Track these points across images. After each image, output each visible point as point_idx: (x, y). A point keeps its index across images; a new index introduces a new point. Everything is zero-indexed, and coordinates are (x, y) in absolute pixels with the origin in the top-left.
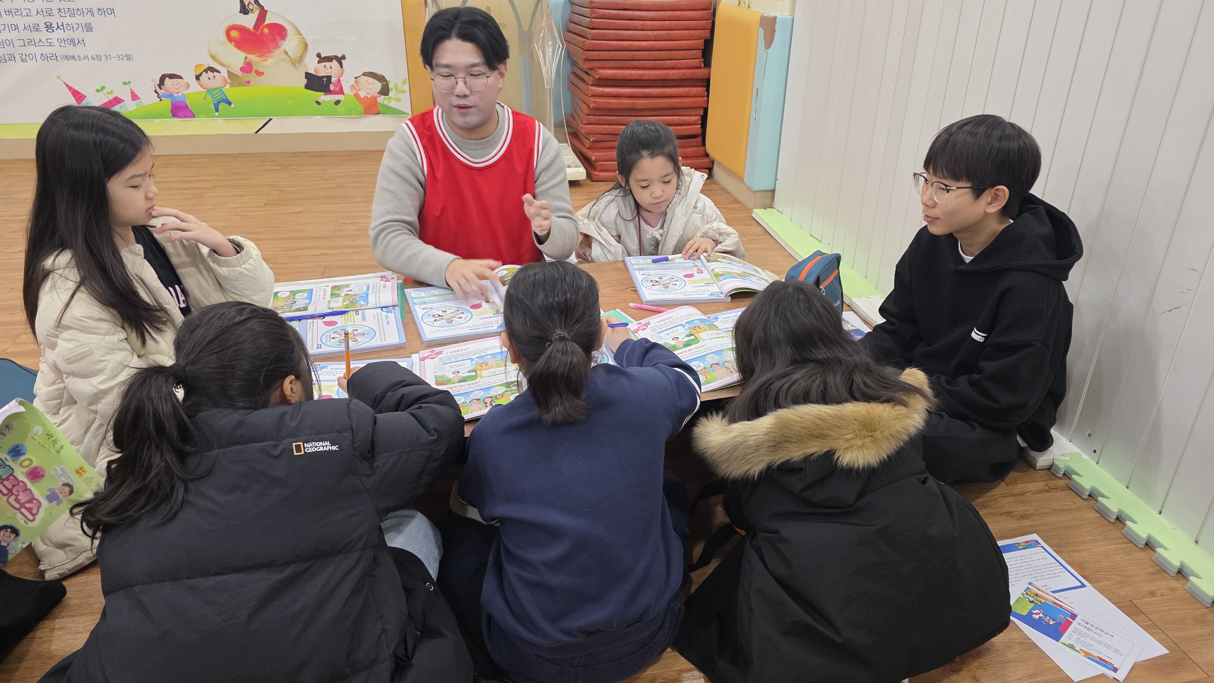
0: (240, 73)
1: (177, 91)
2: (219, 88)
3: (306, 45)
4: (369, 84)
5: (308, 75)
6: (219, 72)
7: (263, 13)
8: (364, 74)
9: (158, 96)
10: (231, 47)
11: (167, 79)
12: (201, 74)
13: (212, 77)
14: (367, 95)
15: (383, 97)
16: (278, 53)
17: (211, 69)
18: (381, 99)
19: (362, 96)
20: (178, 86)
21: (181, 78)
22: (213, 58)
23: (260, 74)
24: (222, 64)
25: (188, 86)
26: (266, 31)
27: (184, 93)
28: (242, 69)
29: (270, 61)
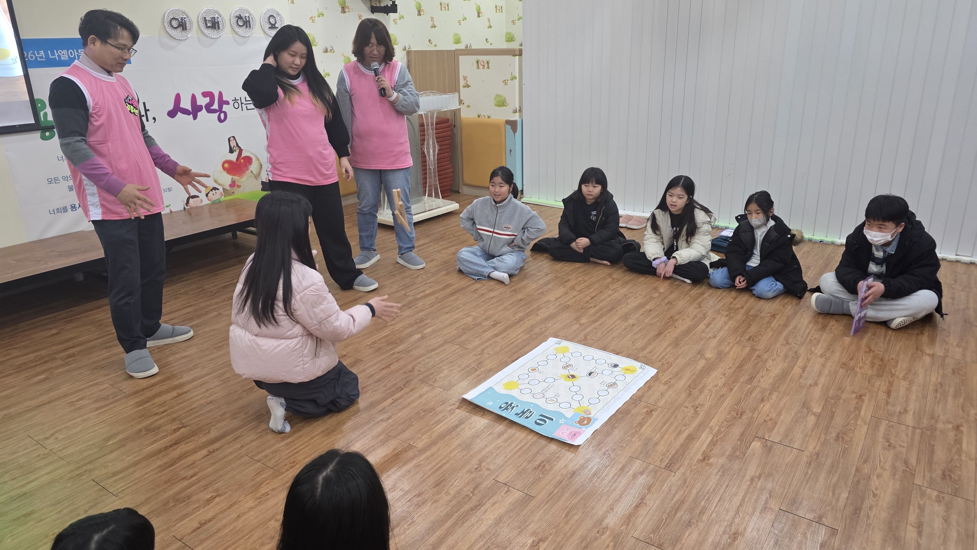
0: (229, 188)
2: (218, 199)
3: (261, 166)
5: (263, 183)
6: (218, 189)
7: (241, 151)
10: (225, 173)
11: (191, 199)
12: (209, 193)
13: (215, 193)
16: (248, 173)
17: (215, 189)
20: (197, 203)
21: (198, 197)
22: (216, 181)
23: (239, 186)
24: (220, 185)
25: (202, 201)
26: (242, 161)
28: (230, 186)
29: (244, 178)
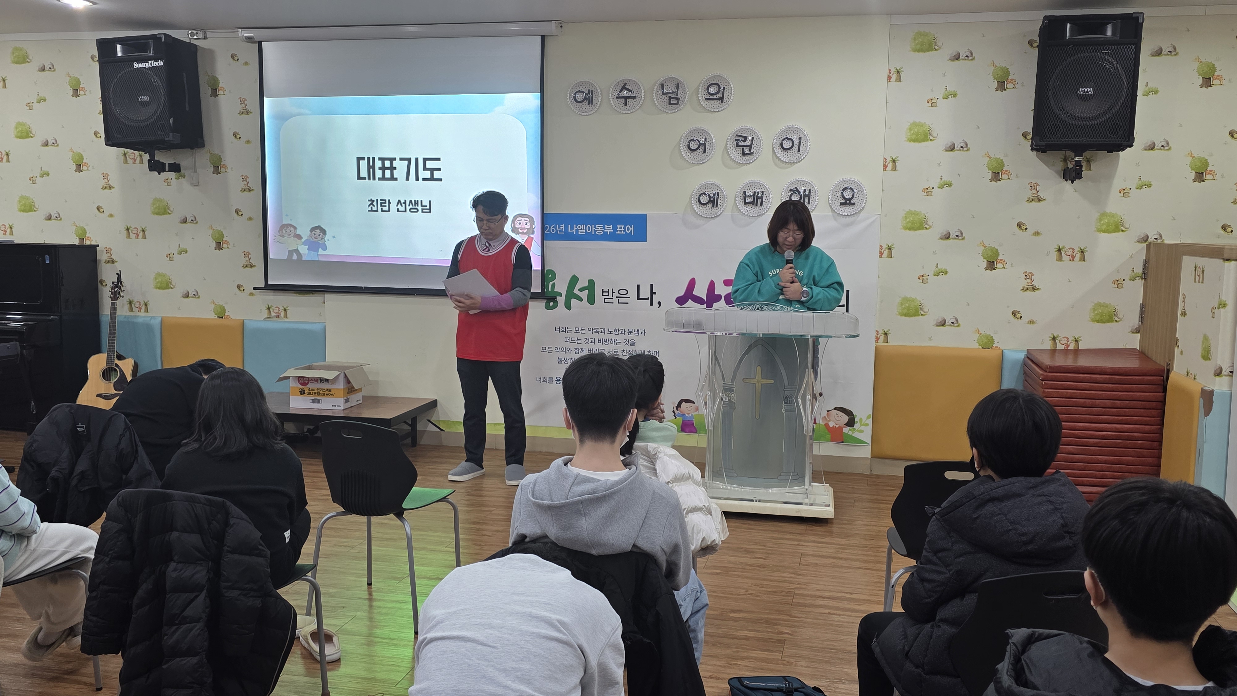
1: (689, 412)
4: (838, 417)
8: (835, 409)
9: (674, 415)
11: (684, 402)
14: (835, 425)
15: (849, 428)
18: (846, 430)
19: (831, 426)
20: (690, 409)
21: (694, 403)
27: (693, 414)
